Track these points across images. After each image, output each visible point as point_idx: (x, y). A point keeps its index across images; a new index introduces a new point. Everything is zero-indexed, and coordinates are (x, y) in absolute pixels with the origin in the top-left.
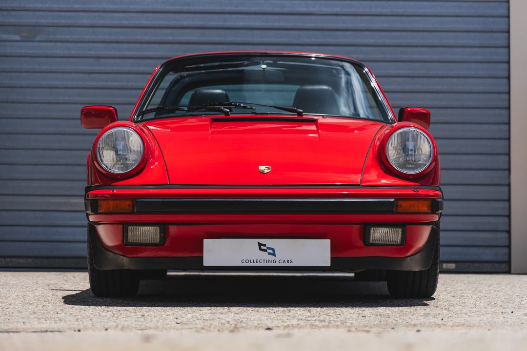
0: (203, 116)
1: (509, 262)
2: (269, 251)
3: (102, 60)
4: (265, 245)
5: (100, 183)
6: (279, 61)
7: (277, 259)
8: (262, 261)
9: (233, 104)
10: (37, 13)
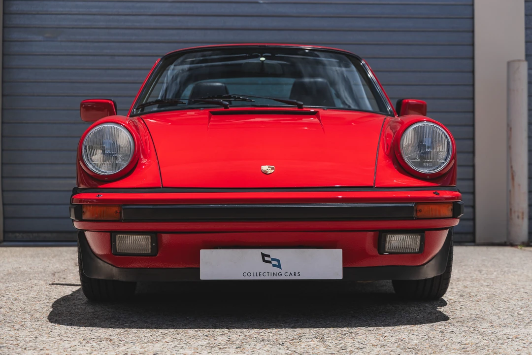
0: (202, 109)
1: (473, 233)
2: (273, 262)
3: (117, 58)
4: (269, 256)
5: (86, 185)
6: (277, 54)
7: (283, 271)
8: (266, 274)
9: (232, 96)
10: (59, 16)
